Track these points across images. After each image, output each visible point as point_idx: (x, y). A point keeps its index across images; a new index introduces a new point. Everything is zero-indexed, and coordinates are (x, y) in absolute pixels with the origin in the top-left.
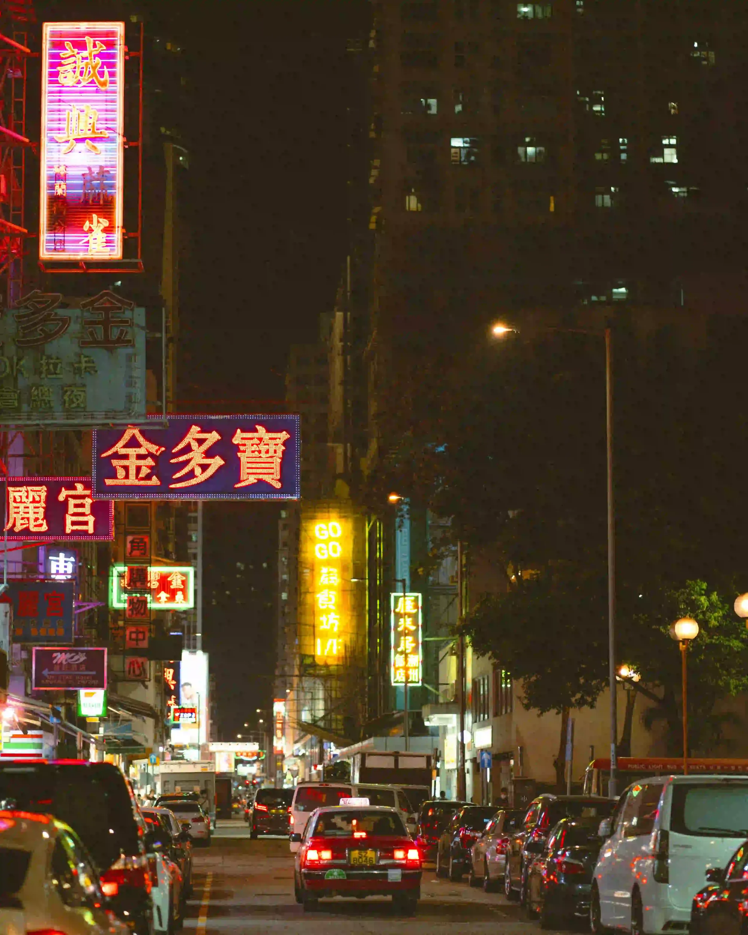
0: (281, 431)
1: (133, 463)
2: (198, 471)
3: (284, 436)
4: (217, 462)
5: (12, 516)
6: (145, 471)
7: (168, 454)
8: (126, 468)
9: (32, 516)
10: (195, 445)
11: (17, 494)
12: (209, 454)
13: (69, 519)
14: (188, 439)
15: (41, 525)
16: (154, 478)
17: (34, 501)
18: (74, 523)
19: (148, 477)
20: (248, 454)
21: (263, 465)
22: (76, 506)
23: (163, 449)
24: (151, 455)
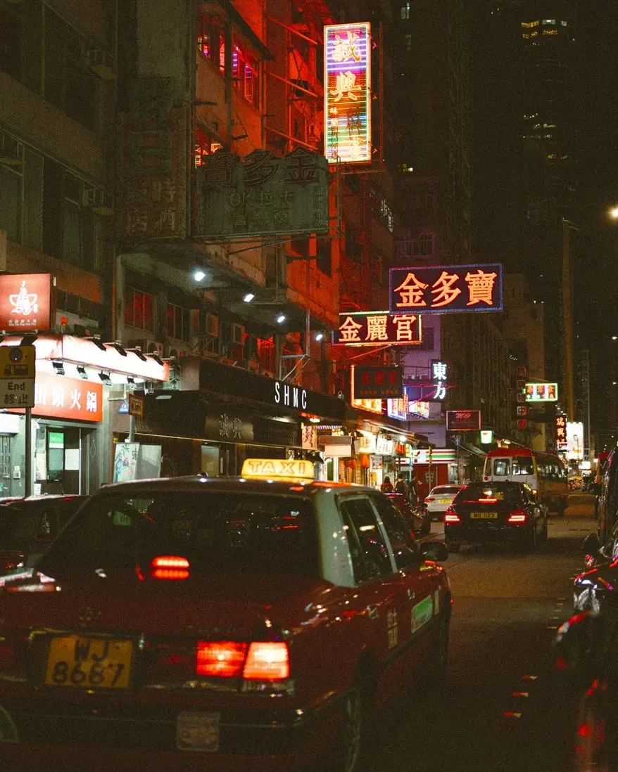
0: (491, 273)
1: (411, 294)
2: (447, 297)
3: (494, 275)
4: (457, 291)
5: (369, 332)
6: (418, 298)
7: (430, 288)
8: (408, 297)
9: (380, 332)
10: (444, 282)
11: (372, 321)
12: (453, 287)
13: (399, 332)
14: (441, 279)
15: (384, 336)
16: (423, 302)
17: (380, 324)
18: (401, 335)
19: (420, 301)
20: (474, 286)
21: (482, 292)
22: (402, 325)
23: (427, 285)
24: (421, 289)
